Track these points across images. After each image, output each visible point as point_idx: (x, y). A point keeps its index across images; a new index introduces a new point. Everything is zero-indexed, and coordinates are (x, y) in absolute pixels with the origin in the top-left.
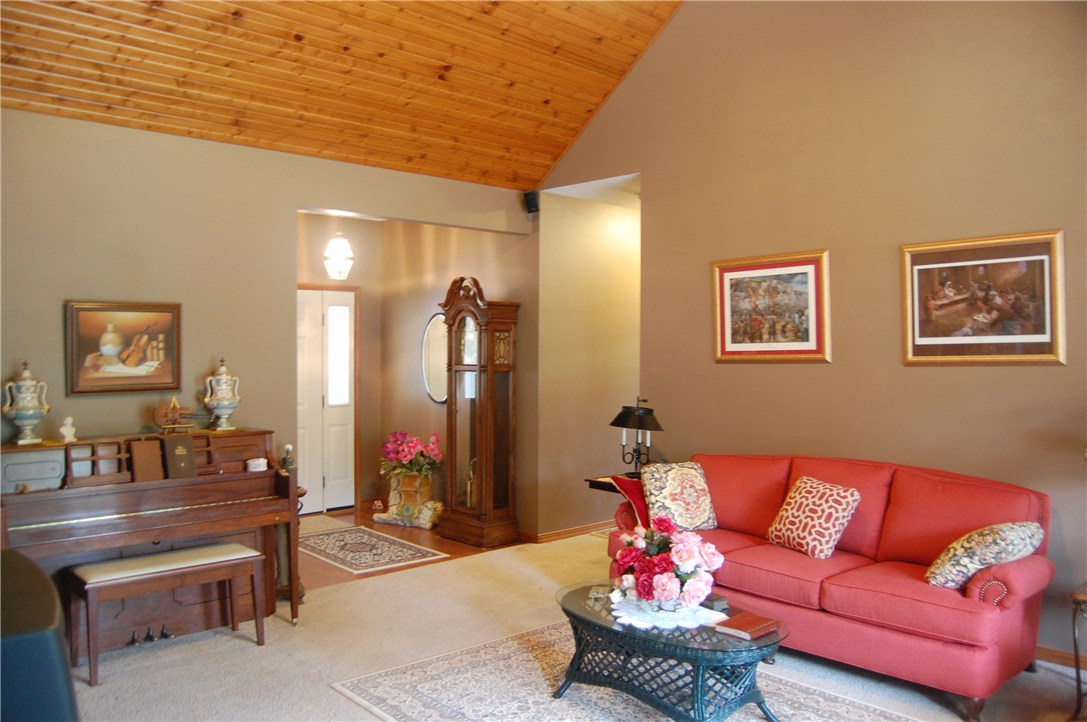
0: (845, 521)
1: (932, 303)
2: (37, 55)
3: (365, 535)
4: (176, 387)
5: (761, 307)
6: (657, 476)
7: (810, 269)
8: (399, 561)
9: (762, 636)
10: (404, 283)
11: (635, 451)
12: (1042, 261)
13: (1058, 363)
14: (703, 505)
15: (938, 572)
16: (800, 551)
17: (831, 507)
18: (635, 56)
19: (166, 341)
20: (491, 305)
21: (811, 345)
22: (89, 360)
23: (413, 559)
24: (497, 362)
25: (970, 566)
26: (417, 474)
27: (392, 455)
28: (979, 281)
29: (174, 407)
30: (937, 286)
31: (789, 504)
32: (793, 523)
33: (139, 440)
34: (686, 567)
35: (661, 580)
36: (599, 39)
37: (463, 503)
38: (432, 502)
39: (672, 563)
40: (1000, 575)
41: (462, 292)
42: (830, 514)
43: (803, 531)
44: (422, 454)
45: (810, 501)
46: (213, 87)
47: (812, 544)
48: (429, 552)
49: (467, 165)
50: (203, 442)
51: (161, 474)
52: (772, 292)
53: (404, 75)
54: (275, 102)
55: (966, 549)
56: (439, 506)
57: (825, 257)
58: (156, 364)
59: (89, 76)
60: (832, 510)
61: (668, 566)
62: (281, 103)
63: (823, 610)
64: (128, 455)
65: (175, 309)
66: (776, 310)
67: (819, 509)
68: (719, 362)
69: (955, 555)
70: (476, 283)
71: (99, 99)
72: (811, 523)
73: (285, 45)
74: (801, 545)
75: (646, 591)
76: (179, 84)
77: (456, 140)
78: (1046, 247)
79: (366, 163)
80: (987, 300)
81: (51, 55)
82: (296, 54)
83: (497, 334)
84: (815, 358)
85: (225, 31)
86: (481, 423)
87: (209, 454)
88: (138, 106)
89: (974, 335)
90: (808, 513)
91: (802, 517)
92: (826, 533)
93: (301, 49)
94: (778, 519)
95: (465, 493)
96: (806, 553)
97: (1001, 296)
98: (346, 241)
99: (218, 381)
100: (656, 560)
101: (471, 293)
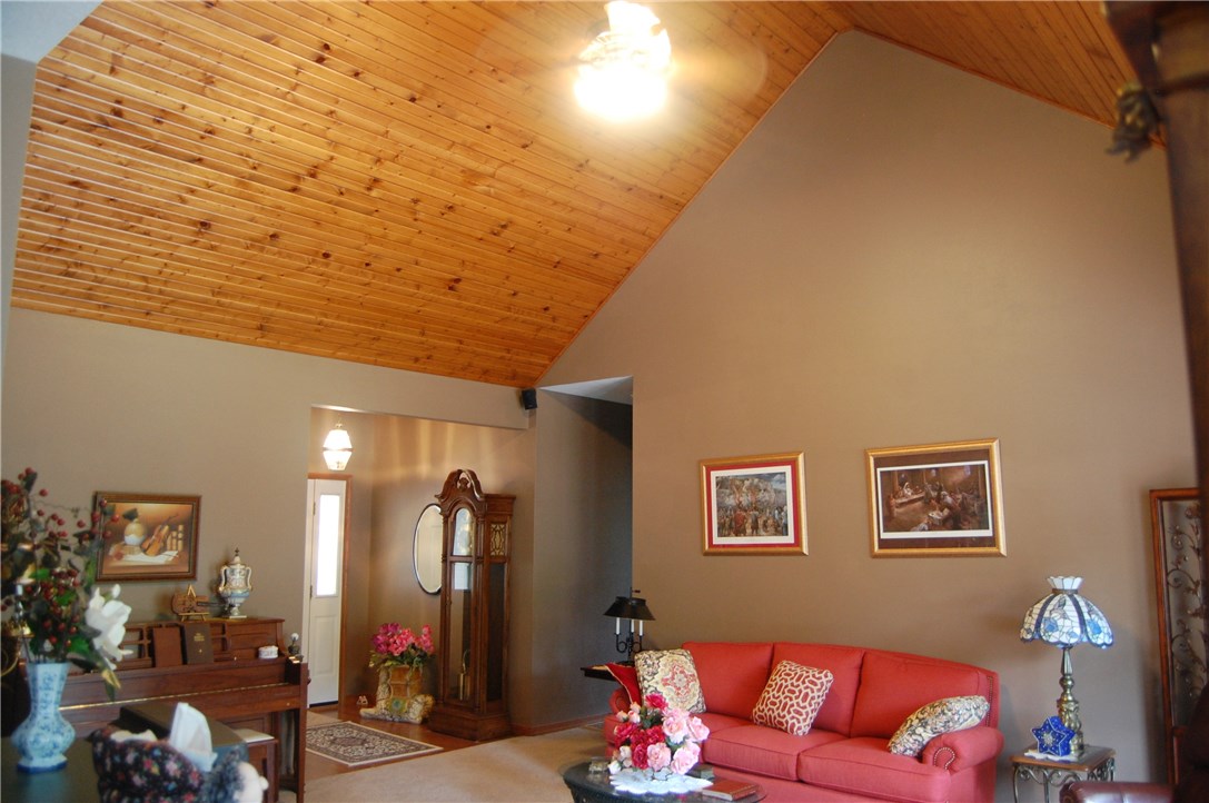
0: (820, 700)
1: (893, 501)
2: (93, 269)
3: (353, 729)
4: (192, 576)
5: (745, 503)
6: (649, 662)
7: (787, 469)
8: (394, 754)
9: (743, 798)
10: (397, 473)
11: (628, 640)
12: (984, 465)
13: (1000, 555)
14: (693, 690)
15: (898, 741)
16: (781, 729)
17: (807, 687)
18: (629, 269)
19: (185, 531)
20: (488, 497)
21: (790, 539)
22: (113, 550)
23: (407, 752)
24: (493, 554)
25: (923, 734)
26: (408, 666)
27: (383, 647)
28: (932, 482)
29: (191, 594)
30: (897, 487)
31: (770, 686)
32: (774, 704)
33: (161, 626)
34: (676, 738)
35: (653, 749)
36: (596, 255)
37: (457, 696)
38: (422, 696)
39: (664, 734)
40: (948, 742)
41: (459, 484)
42: (807, 694)
43: (783, 710)
44: (413, 646)
45: (789, 682)
46: (244, 296)
47: (790, 722)
48: (422, 746)
49: (470, 365)
50: (219, 630)
51: (181, 661)
52: (754, 489)
53: (418, 287)
54: (298, 310)
55: (920, 720)
56: (429, 699)
57: (801, 458)
58: (174, 553)
59: (135, 288)
60: (809, 690)
61: (661, 737)
62: (304, 311)
63: (800, 781)
64: (149, 642)
65: (194, 501)
66: (756, 507)
67: (796, 690)
68: (706, 554)
69: (911, 726)
70: (473, 475)
71: (140, 306)
72: (789, 703)
73: (314, 261)
74: (781, 723)
75: (641, 761)
76: (213, 294)
77: (461, 342)
78: (986, 454)
79: (375, 363)
80: (939, 499)
81: (104, 269)
82: (322, 269)
83: (494, 526)
84: (793, 550)
85: (262, 249)
86: (476, 615)
87: (224, 640)
88: (173, 313)
89: (929, 530)
90: (787, 694)
91: (782, 697)
92: (804, 711)
93: (327, 265)
94: (761, 701)
95: (458, 687)
96: (786, 731)
97: (951, 496)
98: (345, 432)
99: (233, 571)
100: (649, 732)
101: (469, 485)
